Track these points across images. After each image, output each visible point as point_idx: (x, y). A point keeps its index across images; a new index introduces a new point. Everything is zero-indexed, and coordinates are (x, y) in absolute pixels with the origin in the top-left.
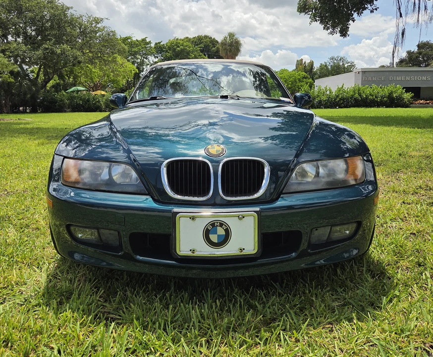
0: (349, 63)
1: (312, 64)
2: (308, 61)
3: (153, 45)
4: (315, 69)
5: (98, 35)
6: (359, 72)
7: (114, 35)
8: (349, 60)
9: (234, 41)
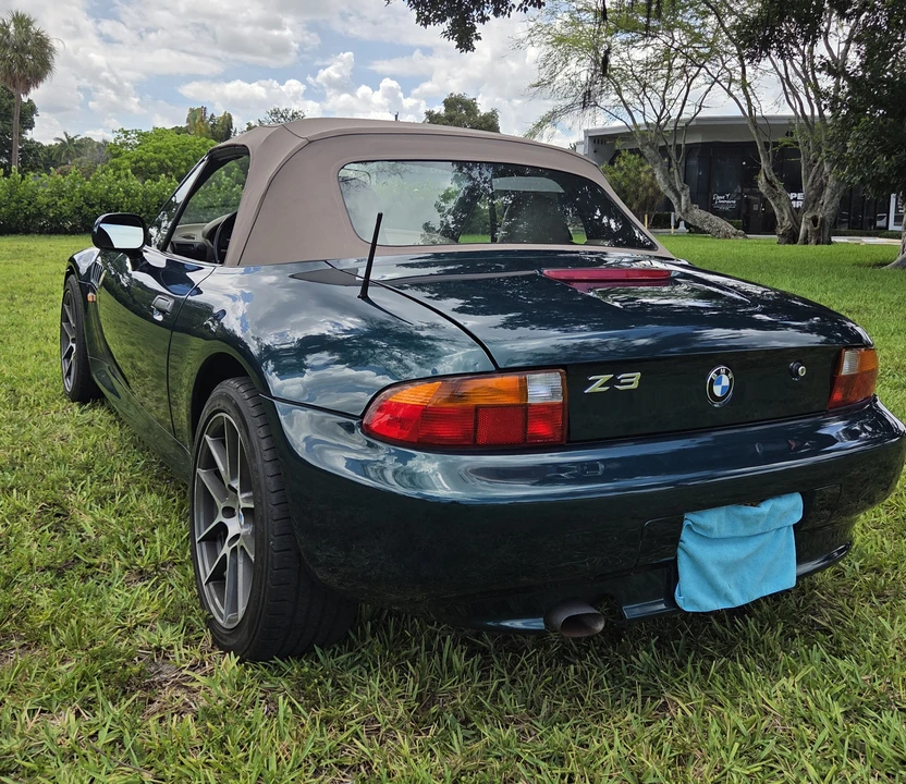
1: (228, 121)
9: (33, 37)
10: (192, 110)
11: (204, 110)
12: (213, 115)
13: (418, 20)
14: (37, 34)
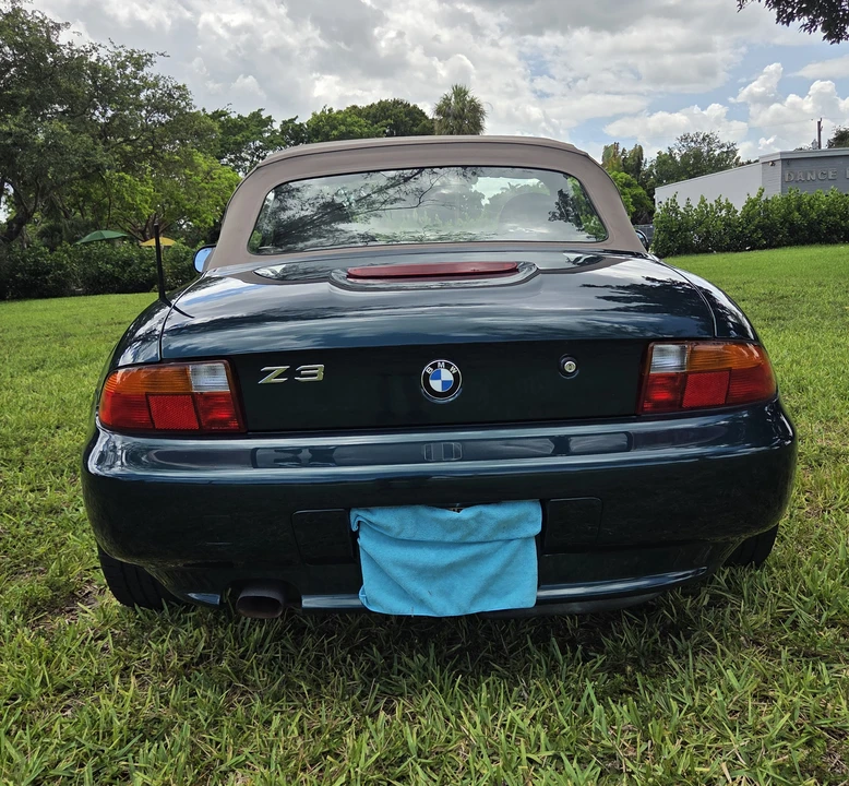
0: (722, 146)
1: (638, 153)
2: (629, 148)
3: (277, 126)
4: (648, 165)
5: (142, 96)
6: (773, 163)
7: (183, 97)
8: (723, 141)
9: (468, 105)
10: (606, 148)
11: (616, 146)
12: (624, 150)
13: (778, 20)
14: (472, 101)
